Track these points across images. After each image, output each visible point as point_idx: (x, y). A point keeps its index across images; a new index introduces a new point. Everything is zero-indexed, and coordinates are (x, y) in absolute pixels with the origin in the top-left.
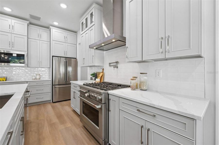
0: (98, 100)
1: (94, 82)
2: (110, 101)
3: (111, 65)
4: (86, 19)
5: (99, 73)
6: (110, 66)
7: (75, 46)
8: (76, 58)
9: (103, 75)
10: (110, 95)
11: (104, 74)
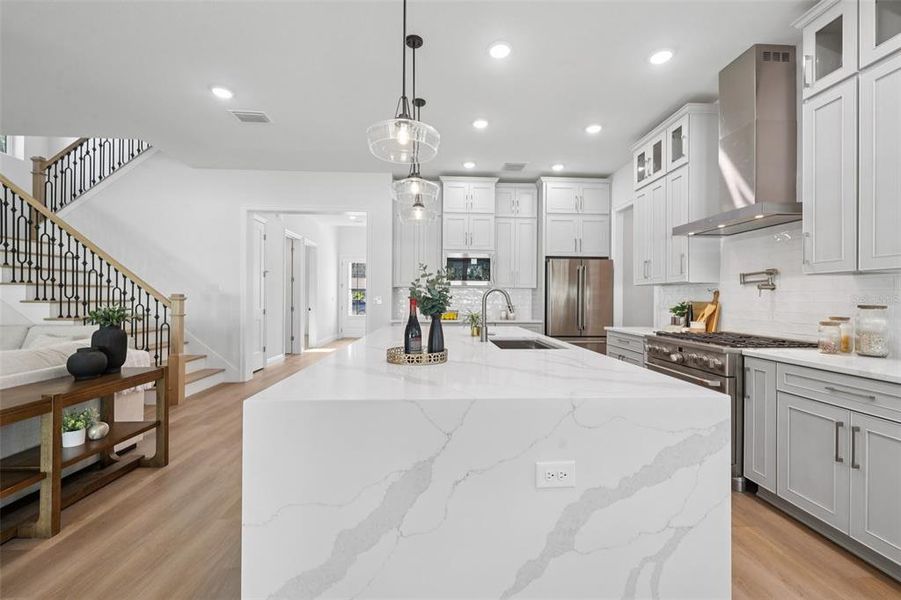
0: (712, 366)
1: (685, 330)
2: (747, 373)
3: (748, 279)
4: (658, 148)
5: (703, 305)
6: (745, 283)
7: (606, 218)
8: (607, 258)
9: (715, 311)
10: (746, 359)
11: (720, 308)
